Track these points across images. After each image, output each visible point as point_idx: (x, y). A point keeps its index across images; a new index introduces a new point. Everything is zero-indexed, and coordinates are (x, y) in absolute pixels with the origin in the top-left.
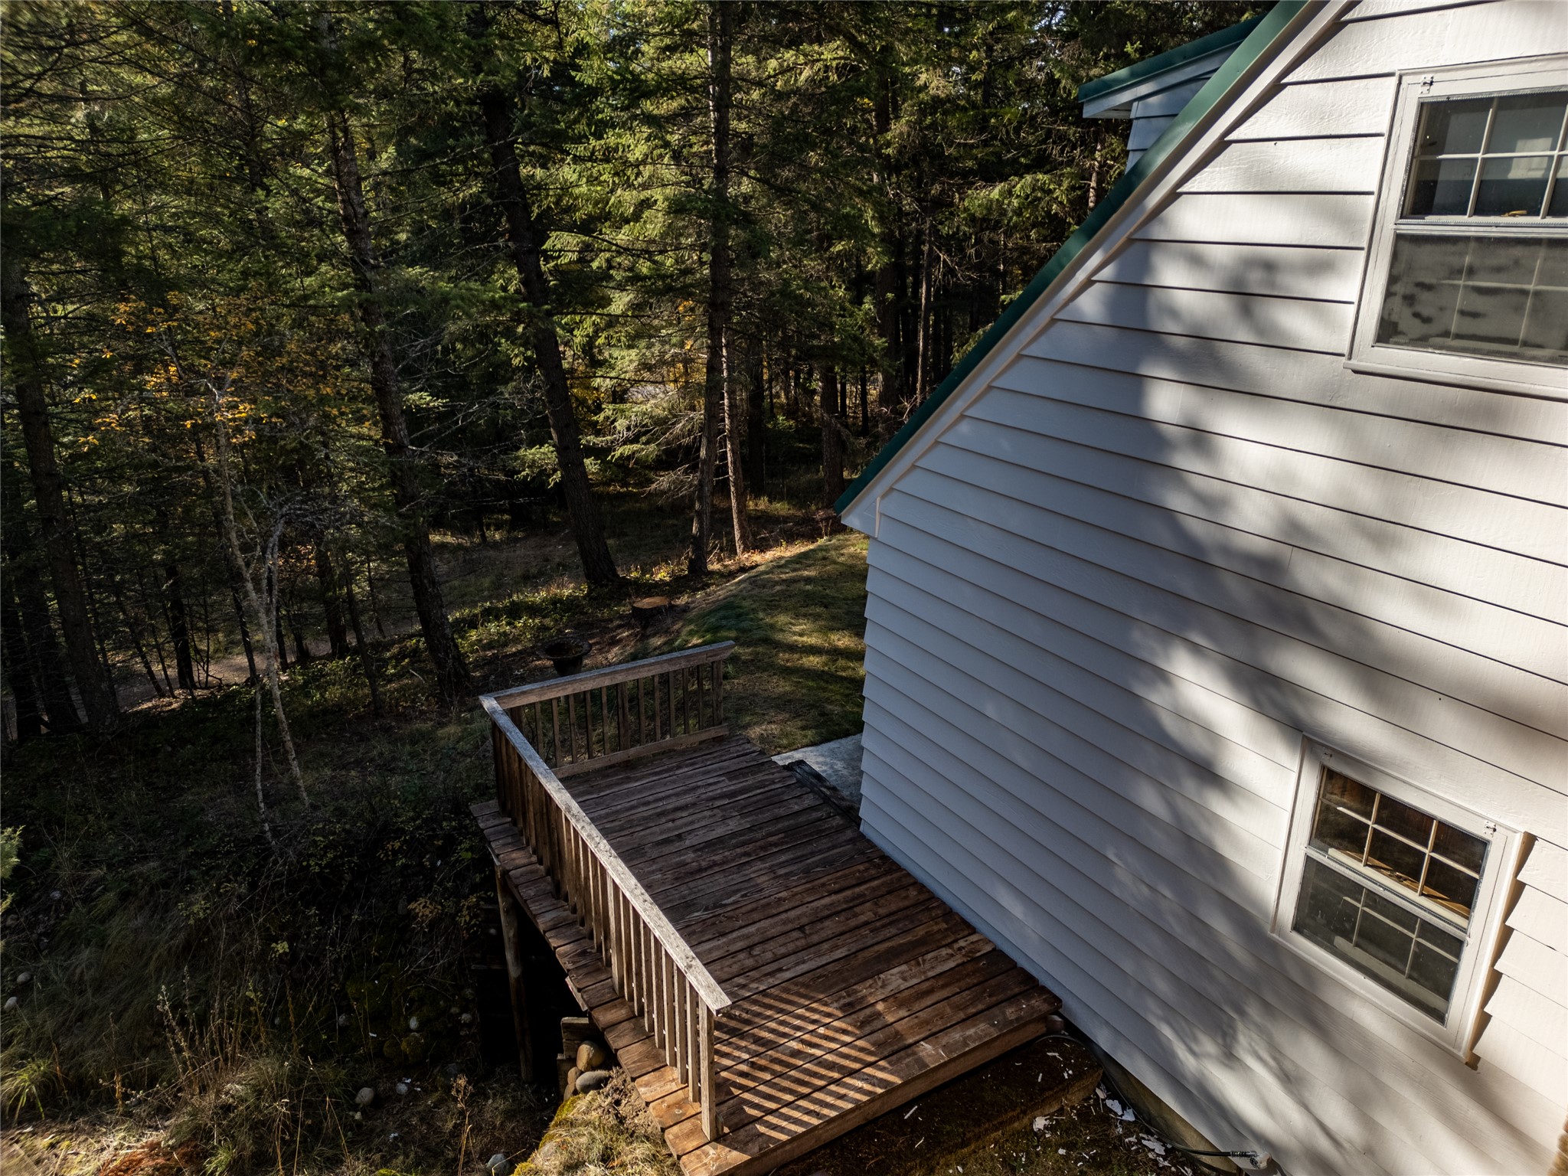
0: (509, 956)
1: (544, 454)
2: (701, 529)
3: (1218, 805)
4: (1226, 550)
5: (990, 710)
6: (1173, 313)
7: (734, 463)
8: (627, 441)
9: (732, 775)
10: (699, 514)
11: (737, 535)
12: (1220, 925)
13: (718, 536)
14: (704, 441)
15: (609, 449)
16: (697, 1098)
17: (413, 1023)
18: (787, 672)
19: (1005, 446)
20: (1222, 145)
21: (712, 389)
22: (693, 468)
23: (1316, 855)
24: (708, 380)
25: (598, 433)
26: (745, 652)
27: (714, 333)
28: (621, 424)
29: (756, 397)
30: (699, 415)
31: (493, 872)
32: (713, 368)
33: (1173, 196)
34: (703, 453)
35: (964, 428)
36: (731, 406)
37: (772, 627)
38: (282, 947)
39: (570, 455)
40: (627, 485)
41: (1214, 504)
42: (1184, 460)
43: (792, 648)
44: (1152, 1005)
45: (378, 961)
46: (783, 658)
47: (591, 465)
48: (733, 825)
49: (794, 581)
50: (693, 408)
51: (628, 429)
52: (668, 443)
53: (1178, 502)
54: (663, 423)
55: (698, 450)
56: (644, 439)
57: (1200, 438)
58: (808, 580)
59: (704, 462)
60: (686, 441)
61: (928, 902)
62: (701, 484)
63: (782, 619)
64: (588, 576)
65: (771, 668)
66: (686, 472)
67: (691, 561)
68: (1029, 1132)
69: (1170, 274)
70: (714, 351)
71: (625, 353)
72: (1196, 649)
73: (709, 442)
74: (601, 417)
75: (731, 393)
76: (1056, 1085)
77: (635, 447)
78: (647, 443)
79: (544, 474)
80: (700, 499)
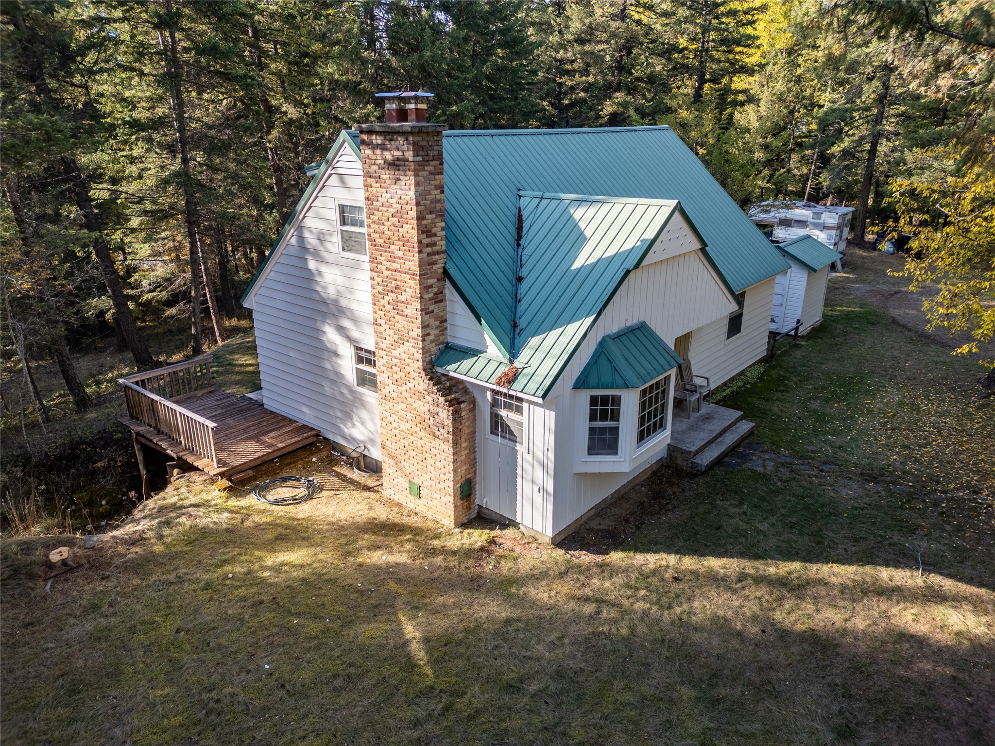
0: (141, 467)
1: (104, 302)
2: (196, 331)
3: (339, 361)
4: (329, 299)
5: (291, 354)
6: (309, 244)
7: (211, 298)
8: (150, 291)
9: (217, 400)
10: (195, 323)
11: (217, 334)
12: (345, 391)
13: (207, 335)
14: (193, 288)
15: (140, 296)
16: (212, 460)
17: (104, 502)
18: (239, 373)
19: (282, 278)
20: (310, 207)
21: (194, 262)
22: (189, 302)
23: (358, 366)
24: (191, 258)
25: (132, 288)
26: (221, 369)
27: (191, 235)
28: (145, 283)
29: (223, 263)
30: (189, 275)
31: (131, 435)
32: (193, 252)
33: (304, 217)
34: (193, 293)
35: (272, 274)
36: (205, 270)
37: (233, 360)
38: (43, 487)
39: (120, 301)
40: (145, 321)
41: (325, 288)
42: (317, 278)
43: (242, 365)
44: (338, 421)
45: (84, 486)
46: (237, 369)
47: (131, 305)
48: (219, 412)
49: (242, 343)
50: (184, 271)
51: (150, 285)
52: (172, 291)
53: (318, 289)
54: (169, 281)
55: (190, 293)
56: (159, 289)
57: (320, 273)
58: (249, 342)
59: (194, 298)
60: (183, 289)
61: (284, 418)
62: (194, 309)
63: (237, 356)
64: (137, 361)
65: (233, 372)
66: (185, 304)
67: (193, 347)
68: (311, 462)
69: (307, 234)
70: (193, 244)
71: (142, 246)
72: (329, 324)
73: (196, 288)
74: (132, 280)
75: (205, 263)
76: (319, 450)
77: (155, 294)
78: (160, 292)
79: (102, 313)
80: (194, 316)
